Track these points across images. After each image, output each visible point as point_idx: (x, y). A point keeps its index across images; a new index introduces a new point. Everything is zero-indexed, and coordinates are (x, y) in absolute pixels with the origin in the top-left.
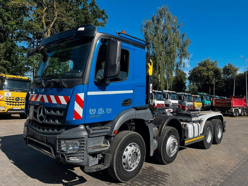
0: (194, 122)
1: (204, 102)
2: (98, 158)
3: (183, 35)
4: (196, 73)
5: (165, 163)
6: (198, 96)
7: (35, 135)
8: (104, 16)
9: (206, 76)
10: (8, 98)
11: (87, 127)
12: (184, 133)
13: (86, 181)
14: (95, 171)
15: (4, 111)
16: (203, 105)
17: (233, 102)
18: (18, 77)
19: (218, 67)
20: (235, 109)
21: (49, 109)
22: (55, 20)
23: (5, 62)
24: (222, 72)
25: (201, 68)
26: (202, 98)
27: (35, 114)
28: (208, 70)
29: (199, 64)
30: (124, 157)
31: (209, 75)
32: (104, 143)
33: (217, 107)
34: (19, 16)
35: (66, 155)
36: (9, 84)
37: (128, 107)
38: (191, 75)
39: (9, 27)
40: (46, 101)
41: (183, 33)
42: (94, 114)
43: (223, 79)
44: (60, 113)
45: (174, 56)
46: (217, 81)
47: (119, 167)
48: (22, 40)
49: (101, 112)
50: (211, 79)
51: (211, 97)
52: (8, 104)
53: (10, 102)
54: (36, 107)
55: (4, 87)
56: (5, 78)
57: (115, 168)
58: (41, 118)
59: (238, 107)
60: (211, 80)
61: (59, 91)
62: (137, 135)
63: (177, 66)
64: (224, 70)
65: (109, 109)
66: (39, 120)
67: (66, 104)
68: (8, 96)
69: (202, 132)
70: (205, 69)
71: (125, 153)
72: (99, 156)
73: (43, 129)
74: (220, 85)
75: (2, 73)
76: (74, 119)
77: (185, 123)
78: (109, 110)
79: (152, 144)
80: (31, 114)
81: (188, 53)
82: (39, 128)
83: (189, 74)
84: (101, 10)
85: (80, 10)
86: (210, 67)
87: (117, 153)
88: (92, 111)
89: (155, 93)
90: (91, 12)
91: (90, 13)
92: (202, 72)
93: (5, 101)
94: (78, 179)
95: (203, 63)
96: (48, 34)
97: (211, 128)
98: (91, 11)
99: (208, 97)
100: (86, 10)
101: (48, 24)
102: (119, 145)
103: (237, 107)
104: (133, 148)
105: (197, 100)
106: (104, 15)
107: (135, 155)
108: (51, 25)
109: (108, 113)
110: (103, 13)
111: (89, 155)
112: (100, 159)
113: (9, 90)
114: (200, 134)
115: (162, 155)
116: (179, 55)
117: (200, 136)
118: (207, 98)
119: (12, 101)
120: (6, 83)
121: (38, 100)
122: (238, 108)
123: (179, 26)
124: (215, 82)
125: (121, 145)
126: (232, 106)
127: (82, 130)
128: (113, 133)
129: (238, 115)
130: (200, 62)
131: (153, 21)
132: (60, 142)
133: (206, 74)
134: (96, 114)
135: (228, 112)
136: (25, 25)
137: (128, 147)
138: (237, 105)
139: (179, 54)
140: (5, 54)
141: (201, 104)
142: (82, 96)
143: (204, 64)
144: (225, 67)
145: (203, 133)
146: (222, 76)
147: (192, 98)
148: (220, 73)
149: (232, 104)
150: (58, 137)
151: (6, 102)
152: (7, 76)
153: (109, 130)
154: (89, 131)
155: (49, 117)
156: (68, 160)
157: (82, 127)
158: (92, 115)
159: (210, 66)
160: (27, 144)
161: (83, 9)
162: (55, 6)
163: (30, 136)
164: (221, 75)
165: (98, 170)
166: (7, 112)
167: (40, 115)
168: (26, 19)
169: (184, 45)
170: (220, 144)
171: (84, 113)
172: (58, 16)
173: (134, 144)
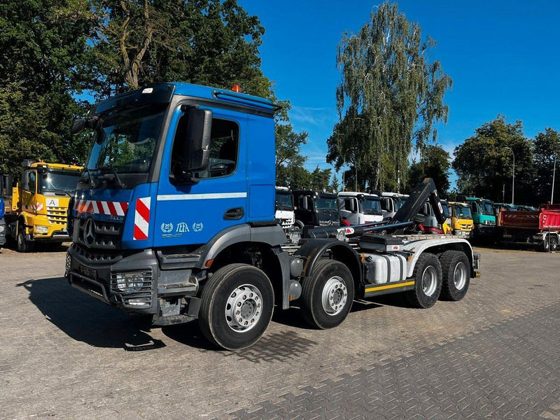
0: (391, 254)
1: (479, 219)
2: (179, 305)
3: (435, 66)
4: (470, 151)
5: (320, 326)
6: (465, 204)
7: (82, 267)
8: (256, 30)
9: (493, 158)
10: (54, 209)
11: (159, 252)
12: (365, 273)
13: (164, 345)
14: (171, 324)
15: (46, 234)
16: (476, 224)
17: (544, 217)
18: (72, 167)
19: (524, 136)
20: (547, 235)
21: (100, 224)
22: (147, 44)
23: (50, 134)
24: (532, 148)
25: (482, 140)
26: (474, 210)
27: (81, 233)
28: (500, 143)
29: (479, 129)
30: (229, 307)
31: (502, 156)
32: (190, 281)
33: (508, 229)
34: (76, 37)
35: (123, 296)
36: (54, 182)
37: (237, 222)
38: (460, 157)
39: (55, 60)
40: (96, 211)
41: (436, 61)
42: (169, 231)
43: (534, 166)
44: (115, 229)
45: (411, 115)
46: (520, 169)
47: (218, 323)
48: (83, 88)
49: (182, 228)
50: (506, 164)
51: (497, 206)
52: (53, 221)
53: (58, 217)
54: (82, 222)
55: (44, 187)
56: (46, 170)
57: (210, 325)
58: (90, 239)
59: (556, 229)
60: (507, 168)
61: (113, 195)
62: (256, 270)
63: (420, 137)
64: (537, 144)
65: (198, 225)
66: (86, 243)
67: (124, 215)
68: (52, 205)
69: (410, 275)
70: (492, 141)
71: (230, 300)
72: (181, 301)
73: (92, 258)
74: (528, 179)
75: (41, 159)
76: (134, 239)
77: (367, 255)
78: (198, 227)
79: (285, 288)
80: (76, 232)
81: (446, 108)
82: (87, 256)
83: (454, 154)
84: (250, 15)
85: (202, 20)
86: (506, 137)
87: (216, 299)
88: (166, 228)
89: (362, 198)
90: (227, 22)
91: (225, 24)
92: (485, 149)
93: (48, 216)
94: (152, 343)
95: (489, 127)
96: (132, 75)
97: (435, 266)
98: (226, 19)
99: (489, 207)
100: (215, 18)
101: (132, 54)
102: (219, 286)
103: (553, 229)
104: (247, 292)
105: (461, 215)
106: (255, 26)
107: (251, 305)
108: (140, 56)
109: (196, 231)
110: (254, 21)
111: (163, 298)
112: (183, 306)
113: (54, 194)
114: (404, 278)
115: (312, 312)
116: (425, 112)
117: (404, 282)
118: (486, 209)
119: (60, 214)
120: (49, 180)
121: (85, 209)
122: (556, 232)
123: (424, 45)
124: (516, 171)
125: (222, 285)
126: (542, 226)
127: (149, 257)
128: (204, 264)
129: (555, 247)
130: (481, 127)
131: (364, 37)
132: (115, 277)
133: (495, 153)
134: (173, 232)
135: (532, 240)
136: (88, 56)
137: (237, 291)
138: (554, 224)
139: (424, 109)
140: (49, 117)
141: (471, 222)
142: (147, 201)
143: (491, 132)
144: (540, 137)
145: (414, 276)
146: (534, 158)
147: (450, 210)
148: (528, 151)
149: (542, 222)
150: (112, 268)
151: (49, 218)
152: (49, 164)
153: (198, 259)
154: (162, 259)
155: (100, 237)
156: (127, 304)
157: (150, 252)
158: (166, 233)
159: (505, 135)
160: (70, 283)
161: (210, 17)
162: (147, 15)
163: (75, 271)
164: (530, 155)
165: (175, 323)
166: (52, 236)
167: (88, 235)
168: (90, 43)
169: (437, 89)
170: (462, 301)
171: (151, 229)
172: (154, 35)
173: (250, 287)
